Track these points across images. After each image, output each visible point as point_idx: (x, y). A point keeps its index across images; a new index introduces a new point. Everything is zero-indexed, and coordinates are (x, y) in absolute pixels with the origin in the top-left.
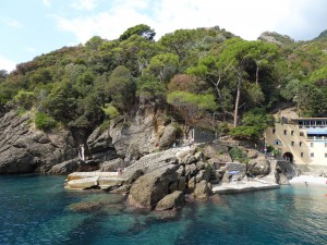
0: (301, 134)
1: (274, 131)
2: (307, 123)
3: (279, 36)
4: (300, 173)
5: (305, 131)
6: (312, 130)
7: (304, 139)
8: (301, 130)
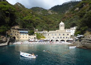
0: (18, 32)
1: (11, 31)
2: (20, 30)
3: (22, 5)
4: (17, 42)
5: (19, 31)
6: (21, 31)
7: (19, 34)
8: (18, 31)
